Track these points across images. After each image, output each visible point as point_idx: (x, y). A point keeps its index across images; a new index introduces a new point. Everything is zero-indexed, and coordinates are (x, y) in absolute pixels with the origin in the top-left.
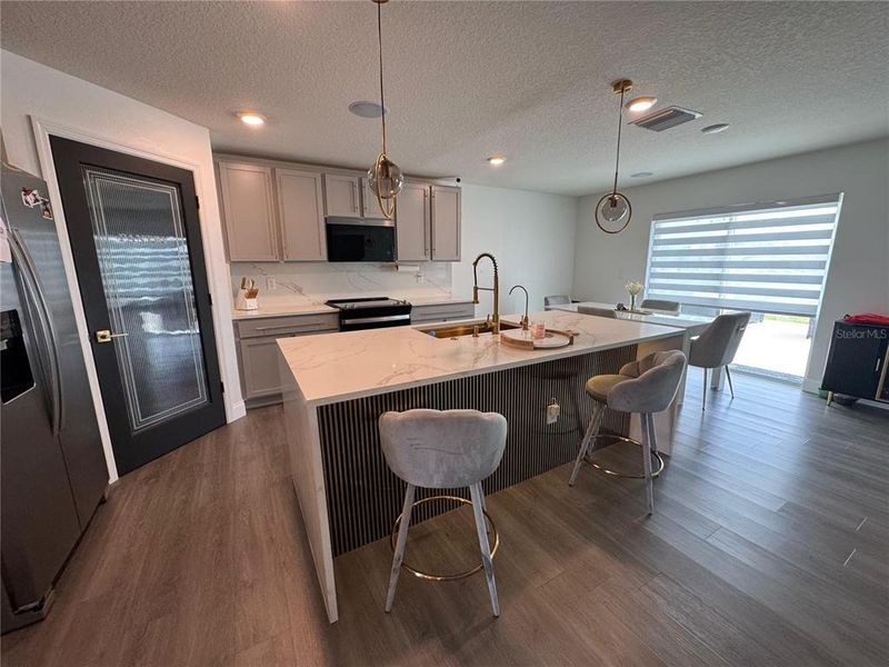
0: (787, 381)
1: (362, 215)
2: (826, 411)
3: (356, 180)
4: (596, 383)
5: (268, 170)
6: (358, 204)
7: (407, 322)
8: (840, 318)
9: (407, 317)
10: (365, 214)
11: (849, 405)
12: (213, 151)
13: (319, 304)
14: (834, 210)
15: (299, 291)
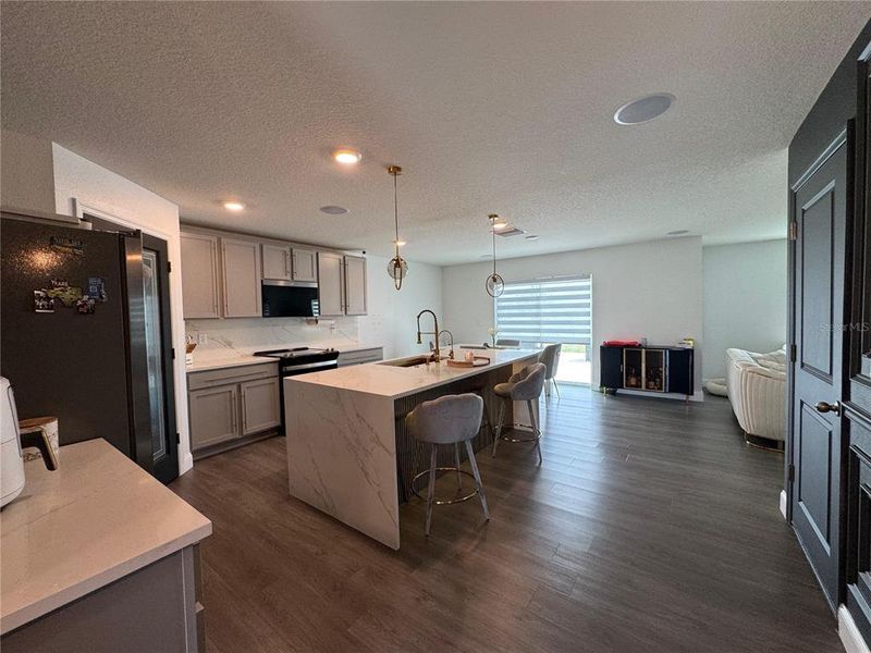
0: (583, 386)
1: (292, 278)
2: (604, 399)
3: (287, 250)
4: (500, 388)
5: (215, 239)
6: (289, 269)
7: (334, 366)
8: (602, 344)
9: (334, 362)
10: (295, 279)
11: (613, 394)
12: (181, 223)
13: (247, 356)
14: (589, 283)
15: (229, 344)
